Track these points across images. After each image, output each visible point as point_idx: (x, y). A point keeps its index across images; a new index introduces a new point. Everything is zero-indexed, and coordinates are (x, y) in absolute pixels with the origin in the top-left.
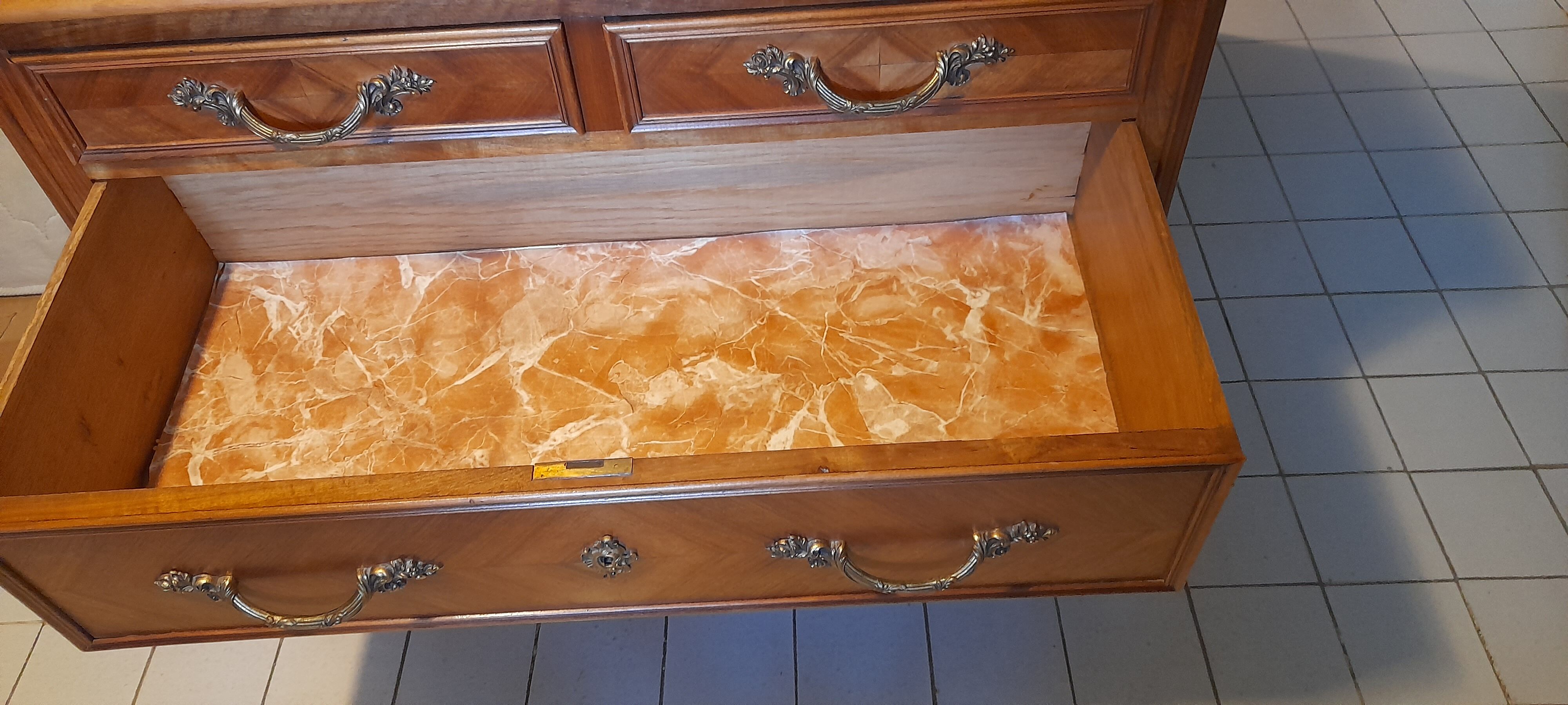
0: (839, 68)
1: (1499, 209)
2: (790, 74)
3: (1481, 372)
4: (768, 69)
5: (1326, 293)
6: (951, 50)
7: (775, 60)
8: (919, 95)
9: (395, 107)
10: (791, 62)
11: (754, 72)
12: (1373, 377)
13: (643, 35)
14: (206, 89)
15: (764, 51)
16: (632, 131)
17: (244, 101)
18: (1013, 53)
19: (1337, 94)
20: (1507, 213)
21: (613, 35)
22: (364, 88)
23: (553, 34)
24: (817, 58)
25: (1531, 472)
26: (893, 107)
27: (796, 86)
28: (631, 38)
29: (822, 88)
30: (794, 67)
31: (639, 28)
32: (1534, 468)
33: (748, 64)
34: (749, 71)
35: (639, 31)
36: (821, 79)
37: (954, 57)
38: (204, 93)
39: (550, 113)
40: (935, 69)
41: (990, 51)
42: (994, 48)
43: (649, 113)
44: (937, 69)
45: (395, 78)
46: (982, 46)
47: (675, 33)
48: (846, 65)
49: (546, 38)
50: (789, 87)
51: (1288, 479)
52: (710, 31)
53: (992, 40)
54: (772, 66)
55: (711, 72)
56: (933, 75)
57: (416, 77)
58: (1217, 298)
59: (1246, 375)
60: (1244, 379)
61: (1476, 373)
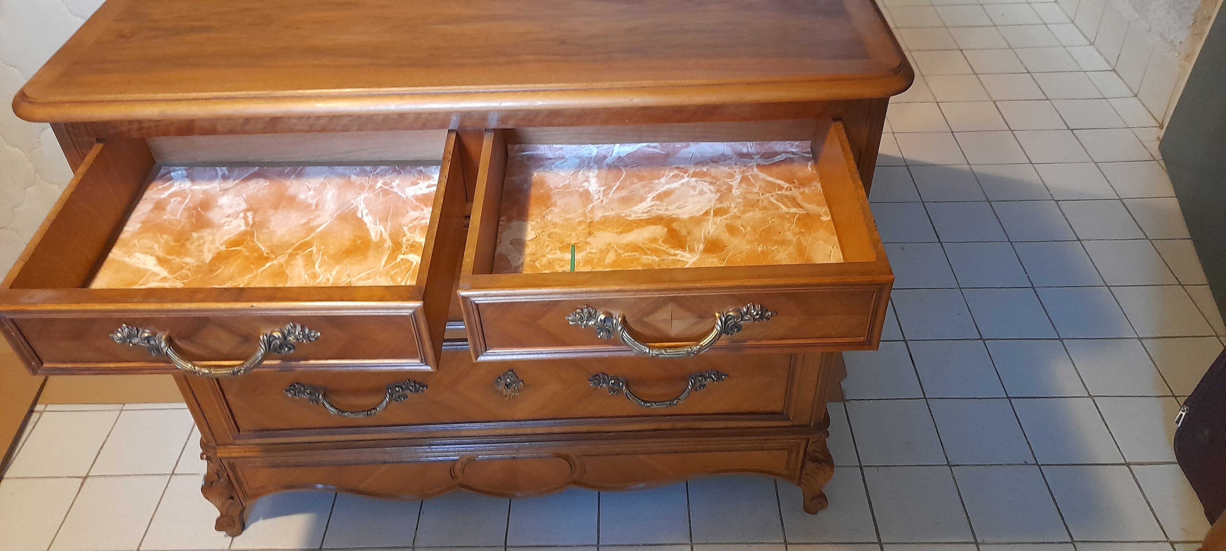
0: (640, 321)
1: (1103, 284)
2: (602, 326)
3: (1090, 396)
4: (585, 322)
5: (981, 339)
6: (727, 313)
7: (590, 317)
8: (702, 345)
9: (290, 349)
10: (603, 318)
11: (574, 323)
12: (1014, 398)
13: (489, 298)
14: (140, 332)
15: (582, 310)
16: (479, 359)
17: (170, 341)
18: (775, 313)
19: (990, 202)
20: (1109, 287)
21: (465, 298)
22: (265, 337)
23: (416, 309)
24: (624, 314)
25: (1126, 467)
26: (681, 353)
27: (607, 333)
28: (479, 301)
29: (626, 335)
30: (605, 321)
31: (485, 294)
32: (1128, 465)
33: (570, 318)
34: (571, 323)
35: (485, 295)
36: (626, 331)
37: (729, 317)
38: (139, 335)
39: (412, 355)
40: (715, 326)
41: (757, 314)
42: (760, 312)
43: (491, 348)
44: (716, 326)
45: (291, 331)
46: (751, 310)
47: (513, 297)
48: (645, 319)
49: (411, 311)
50: (601, 334)
51: (953, 468)
52: (540, 296)
53: (758, 307)
54: (589, 320)
55: (541, 322)
56: (713, 330)
57: (307, 331)
58: (905, 340)
59: (924, 395)
60: (923, 397)
61: (1087, 397)
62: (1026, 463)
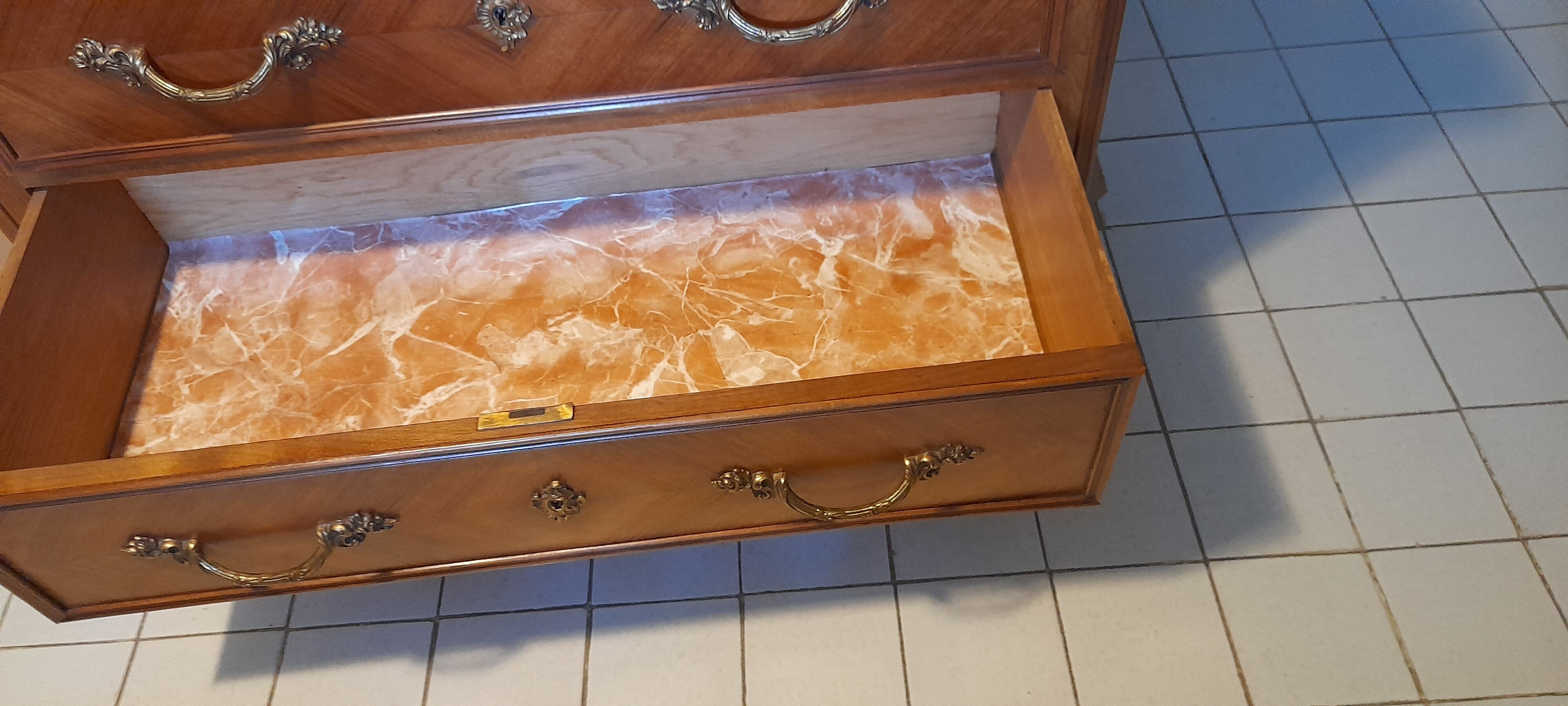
1: (1495, 26)
3: (1480, 194)
5: (1311, 121)
12: (1364, 205)
20: (1504, 30)
25: (1537, 295)
32: (1540, 290)
51: (1273, 315)
59: (1226, 209)
60: (1223, 213)
61: (1475, 195)
62: (1384, 300)
